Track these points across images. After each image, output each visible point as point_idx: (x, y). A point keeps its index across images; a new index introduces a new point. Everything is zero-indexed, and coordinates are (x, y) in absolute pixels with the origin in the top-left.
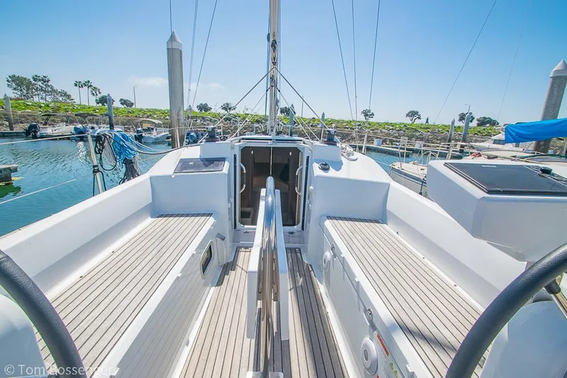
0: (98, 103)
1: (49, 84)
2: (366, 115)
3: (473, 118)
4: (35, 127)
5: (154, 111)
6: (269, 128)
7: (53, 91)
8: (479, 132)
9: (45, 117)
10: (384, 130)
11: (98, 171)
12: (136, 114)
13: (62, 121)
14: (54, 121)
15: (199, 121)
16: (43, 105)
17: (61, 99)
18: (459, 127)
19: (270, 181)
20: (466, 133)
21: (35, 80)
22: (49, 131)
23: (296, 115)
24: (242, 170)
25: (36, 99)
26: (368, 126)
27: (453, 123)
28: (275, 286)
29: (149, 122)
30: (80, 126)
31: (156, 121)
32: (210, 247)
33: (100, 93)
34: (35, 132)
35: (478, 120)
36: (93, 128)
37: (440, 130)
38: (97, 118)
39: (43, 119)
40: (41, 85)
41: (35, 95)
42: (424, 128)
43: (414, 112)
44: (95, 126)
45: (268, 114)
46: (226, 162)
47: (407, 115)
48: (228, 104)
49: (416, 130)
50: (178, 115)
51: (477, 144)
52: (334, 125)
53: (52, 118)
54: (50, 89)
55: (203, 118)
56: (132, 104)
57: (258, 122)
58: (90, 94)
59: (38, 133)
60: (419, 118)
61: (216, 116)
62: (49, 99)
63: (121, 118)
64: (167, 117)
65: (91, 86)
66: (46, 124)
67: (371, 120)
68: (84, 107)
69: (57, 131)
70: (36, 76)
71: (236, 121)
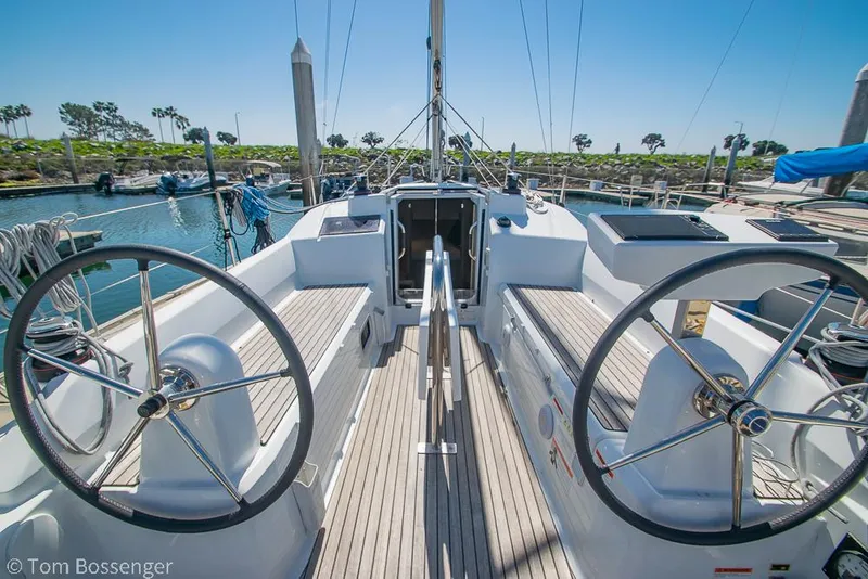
0: (187, 140)
1: (117, 114)
2: (579, 143)
3: (748, 143)
4: (107, 177)
5: (268, 149)
6: (432, 172)
7: (124, 124)
8: (754, 164)
9: (119, 164)
10: (606, 167)
11: (230, 236)
12: (242, 154)
13: (142, 168)
14: (130, 168)
15: (331, 162)
16: (113, 146)
17: (135, 135)
18: (723, 158)
19: (438, 240)
20: (733, 167)
21: (97, 109)
22: (127, 183)
23: (473, 148)
24: (400, 229)
25: (101, 137)
26: (582, 160)
27: (713, 152)
28: (445, 350)
29: (262, 165)
30: (168, 174)
31: (273, 164)
32: (368, 324)
33: (188, 125)
34: (109, 185)
35: (755, 146)
36: (185, 177)
37: (694, 163)
38: (189, 162)
39: (116, 167)
40: (107, 116)
41: (100, 131)
42: (669, 161)
43: (655, 135)
44: (188, 173)
45: (431, 147)
46: (382, 221)
47: (644, 141)
48: (371, 134)
49: (656, 165)
50: (310, 158)
51: (750, 183)
52: (529, 162)
53: (129, 164)
54: (119, 122)
55: (338, 157)
56: (235, 139)
57: (417, 160)
58: (175, 126)
59: (113, 187)
60: (662, 145)
61: (354, 152)
62: (119, 135)
63: (222, 160)
64: (286, 158)
65: (175, 115)
66: (121, 173)
67: (586, 151)
68: (170, 147)
69: (138, 183)
70: (99, 103)
71: (385, 160)
